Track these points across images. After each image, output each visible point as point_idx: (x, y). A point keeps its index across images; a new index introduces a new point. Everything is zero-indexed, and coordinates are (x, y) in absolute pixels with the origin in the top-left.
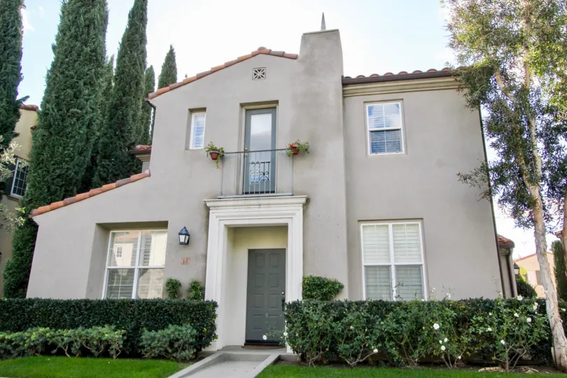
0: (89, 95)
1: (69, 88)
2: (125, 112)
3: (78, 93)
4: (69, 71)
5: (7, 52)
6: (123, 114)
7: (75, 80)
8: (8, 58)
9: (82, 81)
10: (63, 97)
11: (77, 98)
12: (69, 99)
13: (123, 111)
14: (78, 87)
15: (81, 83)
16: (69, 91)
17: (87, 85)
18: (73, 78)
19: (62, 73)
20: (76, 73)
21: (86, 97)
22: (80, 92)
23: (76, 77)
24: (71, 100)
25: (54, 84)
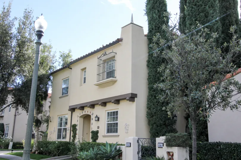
0: (213, 13)
1: (201, 12)
2: (230, 20)
3: (207, 14)
4: (199, 3)
5: (161, 5)
6: (229, 22)
7: (203, 7)
8: (162, 8)
9: (208, 6)
10: (199, 19)
11: (207, 17)
12: (203, 19)
13: (229, 20)
14: (206, 11)
15: (207, 7)
16: (201, 14)
17: (210, 8)
18: (202, 6)
19: (195, 5)
20: (203, 3)
21: (212, 15)
22: (208, 13)
23: (203, 5)
24: (204, 19)
25: (192, 13)
